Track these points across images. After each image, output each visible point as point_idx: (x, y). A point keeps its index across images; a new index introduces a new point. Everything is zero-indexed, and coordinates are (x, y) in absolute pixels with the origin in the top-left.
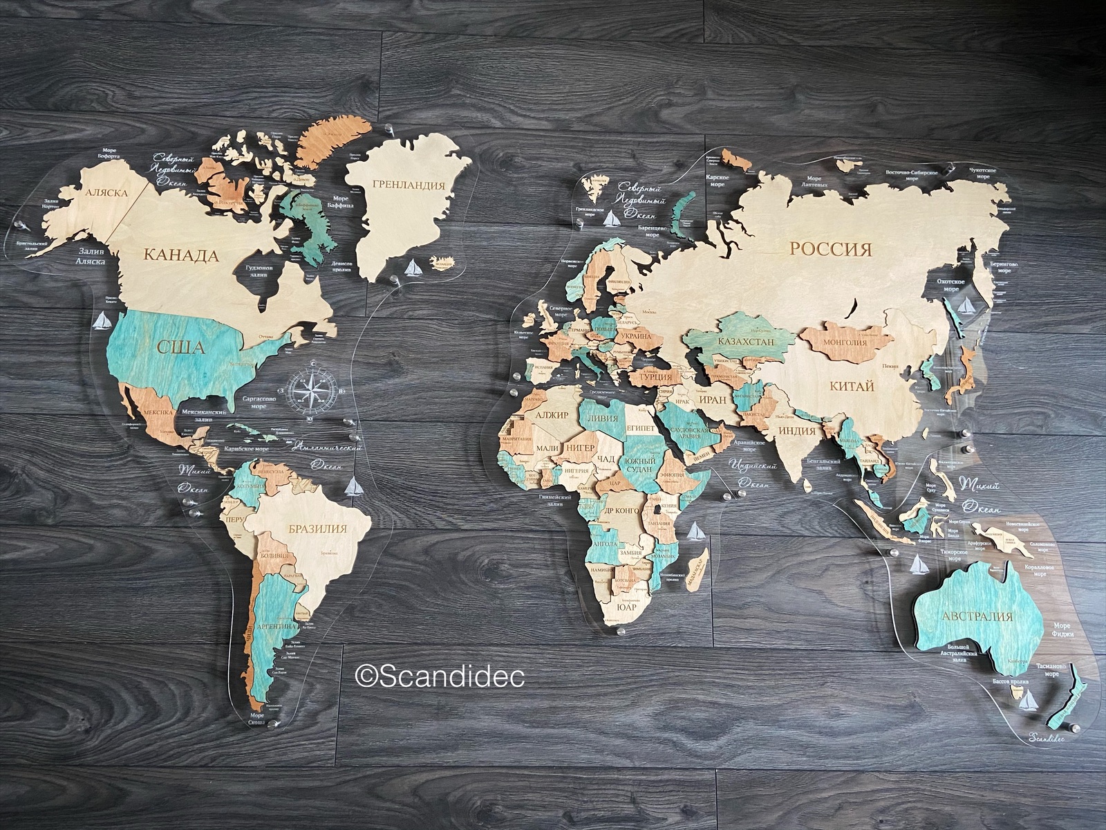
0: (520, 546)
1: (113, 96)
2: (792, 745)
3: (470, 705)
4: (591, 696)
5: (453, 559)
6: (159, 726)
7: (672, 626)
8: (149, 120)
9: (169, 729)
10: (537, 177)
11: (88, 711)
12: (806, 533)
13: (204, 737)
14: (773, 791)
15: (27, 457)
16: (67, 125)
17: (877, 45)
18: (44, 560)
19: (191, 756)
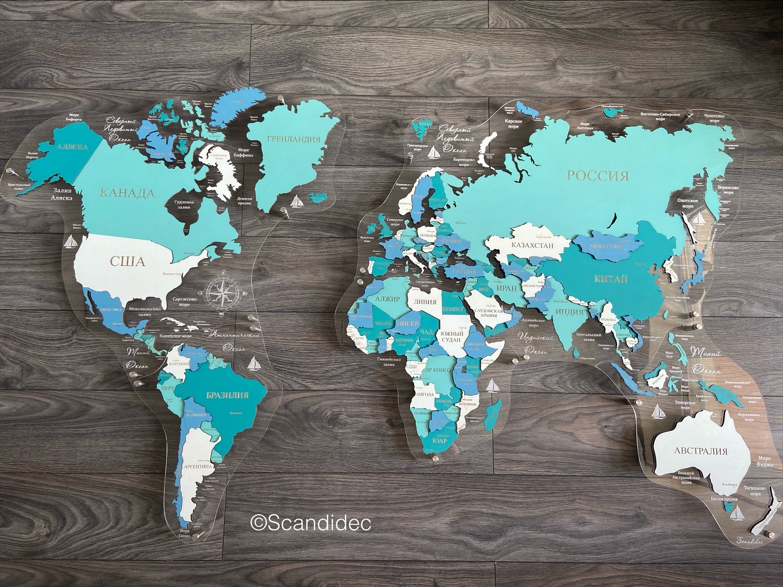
0: (354, 402)
1: (58, 78)
2: (551, 544)
4: (406, 509)
5: (305, 412)
6: (98, 531)
7: (464, 459)
8: (83, 94)
9: (105, 534)
10: (365, 131)
11: (48, 521)
12: (562, 391)
13: (129, 540)
14: (537, 577)
16: (25, 99)
17: (618, 27)
18: (16, 414)
19: (120, 553)
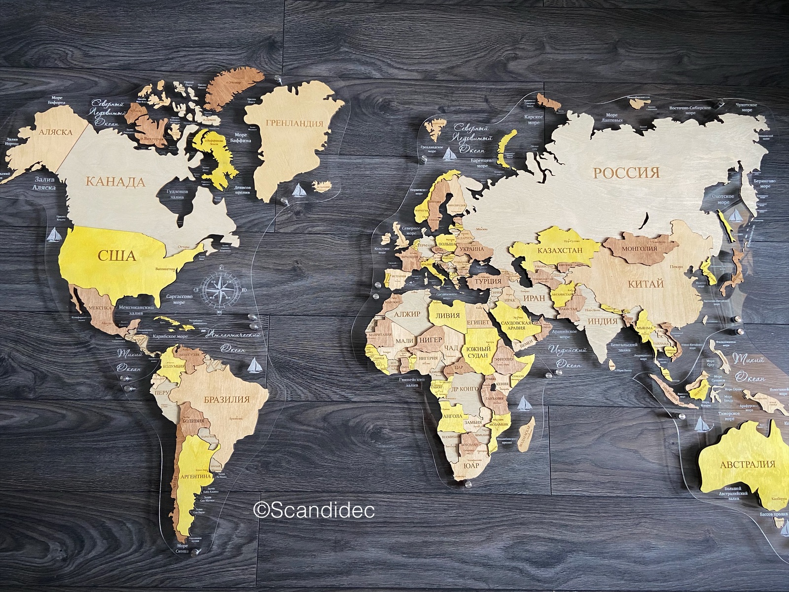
0: (398, 414)
1: (72, 56)
2: (622, 574)
3: (360, 540)
4: (456, 533)
5: (345, 425)
6: (120, 556)
7: (518, 477)
8: (101, 74)
9: (127, 558)
11: (64, 544)
12: (625, 404)
13: (155, 564)
15: (12, 346)
16: (36, 79)
17: (683, 8)
18: (28, 426)
19: (144, 579)
